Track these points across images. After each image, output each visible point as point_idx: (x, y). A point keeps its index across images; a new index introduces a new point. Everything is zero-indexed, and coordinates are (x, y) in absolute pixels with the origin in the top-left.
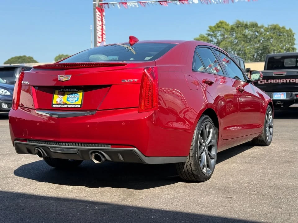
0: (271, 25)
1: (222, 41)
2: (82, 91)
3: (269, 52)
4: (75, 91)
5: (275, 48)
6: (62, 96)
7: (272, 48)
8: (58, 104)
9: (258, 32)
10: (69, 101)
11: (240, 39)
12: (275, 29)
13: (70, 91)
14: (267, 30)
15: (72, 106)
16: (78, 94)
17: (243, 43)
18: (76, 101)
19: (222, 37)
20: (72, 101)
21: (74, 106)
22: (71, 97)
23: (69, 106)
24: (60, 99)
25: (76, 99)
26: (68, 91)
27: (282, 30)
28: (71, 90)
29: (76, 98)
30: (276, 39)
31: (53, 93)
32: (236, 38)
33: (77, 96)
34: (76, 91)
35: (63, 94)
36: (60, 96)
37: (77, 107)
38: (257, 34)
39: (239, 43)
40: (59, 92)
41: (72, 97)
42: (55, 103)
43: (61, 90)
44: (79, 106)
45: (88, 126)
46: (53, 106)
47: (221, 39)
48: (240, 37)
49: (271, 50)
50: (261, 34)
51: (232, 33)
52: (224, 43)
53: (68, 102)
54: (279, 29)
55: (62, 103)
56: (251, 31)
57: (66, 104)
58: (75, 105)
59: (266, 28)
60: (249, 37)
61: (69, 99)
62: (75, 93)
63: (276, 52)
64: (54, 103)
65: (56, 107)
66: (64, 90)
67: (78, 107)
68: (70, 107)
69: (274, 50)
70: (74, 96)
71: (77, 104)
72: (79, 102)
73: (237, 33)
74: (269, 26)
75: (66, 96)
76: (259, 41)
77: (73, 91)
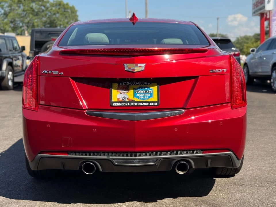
0: (56, 1)
1: (9, 13)
2: (156, 84)
3: (56, 27)
4: (145, 85)
5: (61, 23)
6: (124, 91)
7: (59, 22)
8: (121, 102)
9: (44, 6)
10: (138, 97)
11: (28, 12)
12: (60, 5)
13: (138, 85)
14: (52, 5)
15: (144, 104)
16: (151, 88)
17: (31, 16)
18: (149, 97)
19: (9, 8)
20: (143, 98)
21: (148, 104)
22: (139, 92)
23: (139, 104)
24: (123, 95)
25: (149, 95)
26: (135, 85)
27: (66, 6)
28: (139, 83)
29: (147, 93)
30: (61, 14)
31: (110, 87)
32: (24, 11)
33: (149, 91)
34: (147, 85)
35: (127, 88)
36: (121, 91)
37: (152, 106)
38: (43, 8)
39: (27, 15)
40: (119, 85)
41: (142, 92)
42: (116, 100)
43: (122, 84)
44: (156, 104)
45: (176, 129)
46: (114, 104)
47: (9, 11)
48: (28, 10)
49: (58, 24)
50: (47, 8)
51: (19, 5)
52: (11, 14)
53: (136, 100)
54: (64, 5)
55: (127, 101)
56: (38, 4)
57: (133, 101)
58: (149, 102)
59: (51, 3)
60: (36, 10)
61: (137, 95)
62: (145, 88)
63: (62, 26)
64: (113, 101)
65: (118, 106)
66: (128, 83)
67: (154, 106)
68: (142, 106)
69: (60, 25)
70: (144, 92)
71: (152, 102)
72: (155, 98)
73: (24, 6)
74: (54, 1)
75: (132, 92)
76: (46, 15)
77: (142, 85)
